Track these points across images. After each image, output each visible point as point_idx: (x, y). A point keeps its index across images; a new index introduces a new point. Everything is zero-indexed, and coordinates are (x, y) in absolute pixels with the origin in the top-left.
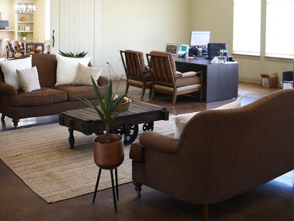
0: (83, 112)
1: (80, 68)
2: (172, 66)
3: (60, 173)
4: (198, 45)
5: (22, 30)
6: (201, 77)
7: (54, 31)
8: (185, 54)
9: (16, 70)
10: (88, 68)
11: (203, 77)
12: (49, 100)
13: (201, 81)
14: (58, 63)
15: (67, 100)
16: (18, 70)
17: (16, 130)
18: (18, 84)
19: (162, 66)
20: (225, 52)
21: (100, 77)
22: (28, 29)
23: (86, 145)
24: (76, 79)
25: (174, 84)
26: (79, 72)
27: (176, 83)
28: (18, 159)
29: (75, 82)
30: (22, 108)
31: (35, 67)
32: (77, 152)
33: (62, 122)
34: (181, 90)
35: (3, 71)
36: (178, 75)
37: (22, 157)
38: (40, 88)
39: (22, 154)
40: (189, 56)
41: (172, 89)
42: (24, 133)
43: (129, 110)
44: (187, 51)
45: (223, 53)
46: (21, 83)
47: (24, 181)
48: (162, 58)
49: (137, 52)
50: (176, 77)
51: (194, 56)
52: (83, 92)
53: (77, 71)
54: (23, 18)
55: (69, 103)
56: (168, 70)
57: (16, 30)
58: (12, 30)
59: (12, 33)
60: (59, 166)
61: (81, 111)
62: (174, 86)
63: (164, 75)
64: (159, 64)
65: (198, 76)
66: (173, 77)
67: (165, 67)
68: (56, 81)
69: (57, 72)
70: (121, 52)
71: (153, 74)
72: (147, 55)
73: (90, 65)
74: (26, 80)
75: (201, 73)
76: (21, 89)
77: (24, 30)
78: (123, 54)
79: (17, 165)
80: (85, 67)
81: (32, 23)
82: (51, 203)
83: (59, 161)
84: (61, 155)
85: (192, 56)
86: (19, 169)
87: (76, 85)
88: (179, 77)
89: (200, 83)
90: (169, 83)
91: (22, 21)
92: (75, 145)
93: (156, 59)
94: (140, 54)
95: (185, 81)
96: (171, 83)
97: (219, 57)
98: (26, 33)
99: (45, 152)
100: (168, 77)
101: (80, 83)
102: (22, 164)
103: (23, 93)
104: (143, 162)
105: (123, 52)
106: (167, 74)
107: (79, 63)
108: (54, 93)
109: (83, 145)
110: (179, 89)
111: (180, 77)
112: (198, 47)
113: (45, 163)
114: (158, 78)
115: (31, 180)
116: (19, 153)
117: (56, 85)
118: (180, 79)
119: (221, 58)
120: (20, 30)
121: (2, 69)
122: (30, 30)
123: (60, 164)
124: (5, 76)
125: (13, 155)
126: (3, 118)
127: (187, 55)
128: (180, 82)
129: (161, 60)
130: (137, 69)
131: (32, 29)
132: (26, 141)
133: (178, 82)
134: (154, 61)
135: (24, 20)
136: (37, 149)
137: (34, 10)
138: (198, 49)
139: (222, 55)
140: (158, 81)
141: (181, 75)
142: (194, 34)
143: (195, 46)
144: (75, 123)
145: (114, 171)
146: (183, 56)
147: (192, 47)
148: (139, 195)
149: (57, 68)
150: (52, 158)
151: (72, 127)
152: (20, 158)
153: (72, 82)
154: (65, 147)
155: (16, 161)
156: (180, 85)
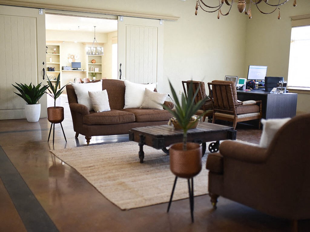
0: (152, 129)
1: (146, 92)
2: (234, 94)
3: (132, 183)
4: (255, 79)
5: (92, 71)
6: (261, 106)
7: (121, 65)
8: (242, 87)
9: (89, 92)
10: (154, 93)
11: (262, 106)
12: (119, 120)
13: (261, 109)
14: (126, 88)
15: (135, 121)
16: (90, 91)
17: (89, 146)
18: (90, 105)
19: (224, 94)
20: (285, 83)
21: (165, 102)
22: (97, 70)
23: (154, 160)
24: (143, 102)
25: (235, 111)
26: (146, 96)
27: (237, 110)
28: (91, 169)
29: (142, 106)
30: (94, 127)
31: (105, 91)
32: (147, 166)
33: (132, 138)
34: (241, 117)
35: (76, 93)
36: (239, 103)
37: (95, 168)
38: (110, 110)
39: (94, 166)
40: (246, 88)
41: (233, 116)
42: (95, 148)
43: (197, 128)
44: (245, 84)
45: (282, 83)
46: (93, 104)
47: (98, 188)
48: (224, 86)
49: (199, 82)
50: (237, 105)
51: (251, 89)
52: (150, 114)
53: (144, 96)
54: (93, 60)
55: (137, 123)
56: (230, 98)
57: (87, 71)
58: (84, 71)
59: (84, 73)
60: (130, 177)
61: (150, 128)
62: (235, 113)
63: (225, 103)
64: (221, 92)
65: (258, 105)
66: (234, 105)
67: (227, 95)
68: (125, 105)
69: (125, 97)
70: (183, 82)
71: (214, 102)
72: (209, 84)
73: (155, 90)
74: (97, 101)
75: (261, 102)
76: (93, 110)
77: (94, 71)
78: (185, 84)
79: (90, 175)
80: (151, 92)
81: (101, 65)
82: (124, 210)
83: (130, 173)
84: (132, 168)
85: (249, 89)
86: (92, 178)
87: (143, 108)
88: (239, 105)
89: (259, 112)
90: (229, 110)
91: (92, 63)
92: (144, 160)
93: (218, 88)
94: (202, 84)
95: (245, 109)
96: (232, 111)
97: (278, 88)
98: (95, 73)
99: (116, 165)
100: (229, 104)
101: (147, 106)
102: (95, 174)
103: (95, 113)
104: (221, 173)
105: (185, 82)
106: (228, 102)
107: (146, 88)
108: (123, 114)
109: (152, 160)
110: (239, 116)
111: (241, 105)
112: (255, 80)
113: (117, 173)
114: (219, 106)
115: (104, 188)
116: (92, 165)
117: (124, 108)
118: (241, 107)
119: (280, 89)
120: (90, 71)
121: (75, 91)
122: (99, 71)
123: (131, 175)
124: (78, 97)
125: (86, 166)
126: (77, 136)
127: (244, 88)
128: (241, 110)
129: (223, 88)
130: (198, 98)
131: (100, 70)
132: (98, 156)
133: (238, 109)
134: (216, 90)
135: (94, 62)
136: (108, 162)
137: (103, 51)
138: (255, 82)
139: (281, 86)
140: (219, 109)
141: (242, 103)
142: (252, 68)
143: (252, 80)
144: (145, 138)
145: (190, 180)
146: (241, 88)
147: (249, 81)
148: (215, 207)
149: (126, 92)
150: (123, 170)
151: (142, 142)
152: (93, 169)
153: (140, 106)
154: (135, 161)
155: (90, 171)
156: (241, 113)
